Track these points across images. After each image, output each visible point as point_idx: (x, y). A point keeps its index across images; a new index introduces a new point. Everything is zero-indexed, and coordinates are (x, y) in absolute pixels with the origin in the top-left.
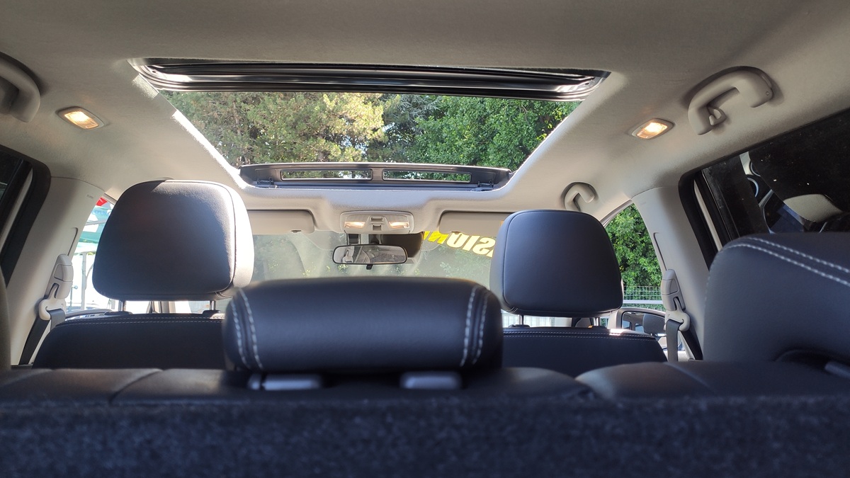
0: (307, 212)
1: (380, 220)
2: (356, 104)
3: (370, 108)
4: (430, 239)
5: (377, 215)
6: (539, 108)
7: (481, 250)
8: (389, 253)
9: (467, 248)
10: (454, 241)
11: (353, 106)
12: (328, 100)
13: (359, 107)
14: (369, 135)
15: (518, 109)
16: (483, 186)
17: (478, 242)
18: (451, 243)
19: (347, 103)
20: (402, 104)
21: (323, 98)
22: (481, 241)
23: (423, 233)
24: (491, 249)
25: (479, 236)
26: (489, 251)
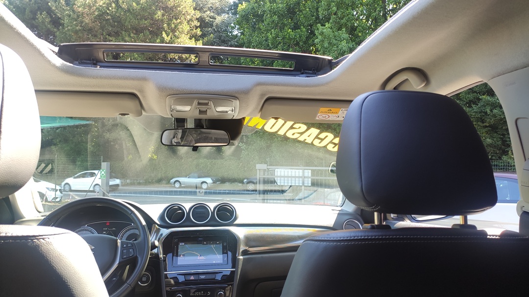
0: (133, 95)
1: (207, 104)
2: (184, 39)
3: (194, 42)
4: (249, 125)
5: (204, 98)
6: (302, 46)
7: (293, 134)
8: (210, 136)
9: (281, 133)
10: (271, 125)
11: (182, 40)
12: (166, 35)
13: (186, 41)
14: (193, 60)
15: (289, 46)
16: (306, 73)
17: (292, 128)
18: (267, 128)
19: (178, 38)
20: (215, 40)
21: (162, 35)
22: (294, 126)
23: (244, 118)
24: (302, 134)
25: (293, 122)
26: (300, 135)
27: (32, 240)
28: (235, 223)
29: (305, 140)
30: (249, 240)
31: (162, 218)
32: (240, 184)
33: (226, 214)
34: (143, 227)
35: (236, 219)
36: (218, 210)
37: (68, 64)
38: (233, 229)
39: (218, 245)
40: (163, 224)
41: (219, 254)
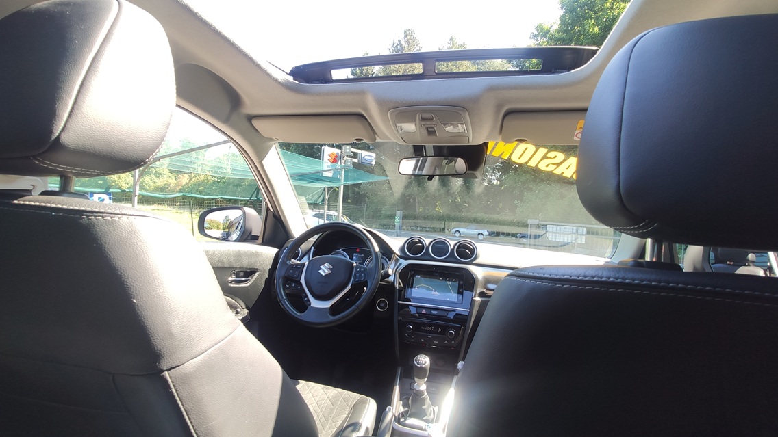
0: (361, 116)
1: (431, 119)
4: (493, 154)
5: (425, 111)
7: (547, 166)
9: (532, 164)
10: (520, 155)
17: (545, 157)
18: (516, 158)
22: (548, 155)
23: (486, 144)
24: (558, 165)
25: (546, 150)
26: (555, 166)
27: (88, 216)
28: (474, 262)
29: (563, 173)
30: (487, 281)
31: (402, 250)
32: (514, 238)
33: (466, 252)
34: (376, 253)
35: (475, 258)
36: (459, 247)
37: (297, 82)
38: (472, 268)
39: (455, 283)
40: (402, 255)
41: (455, 293)
